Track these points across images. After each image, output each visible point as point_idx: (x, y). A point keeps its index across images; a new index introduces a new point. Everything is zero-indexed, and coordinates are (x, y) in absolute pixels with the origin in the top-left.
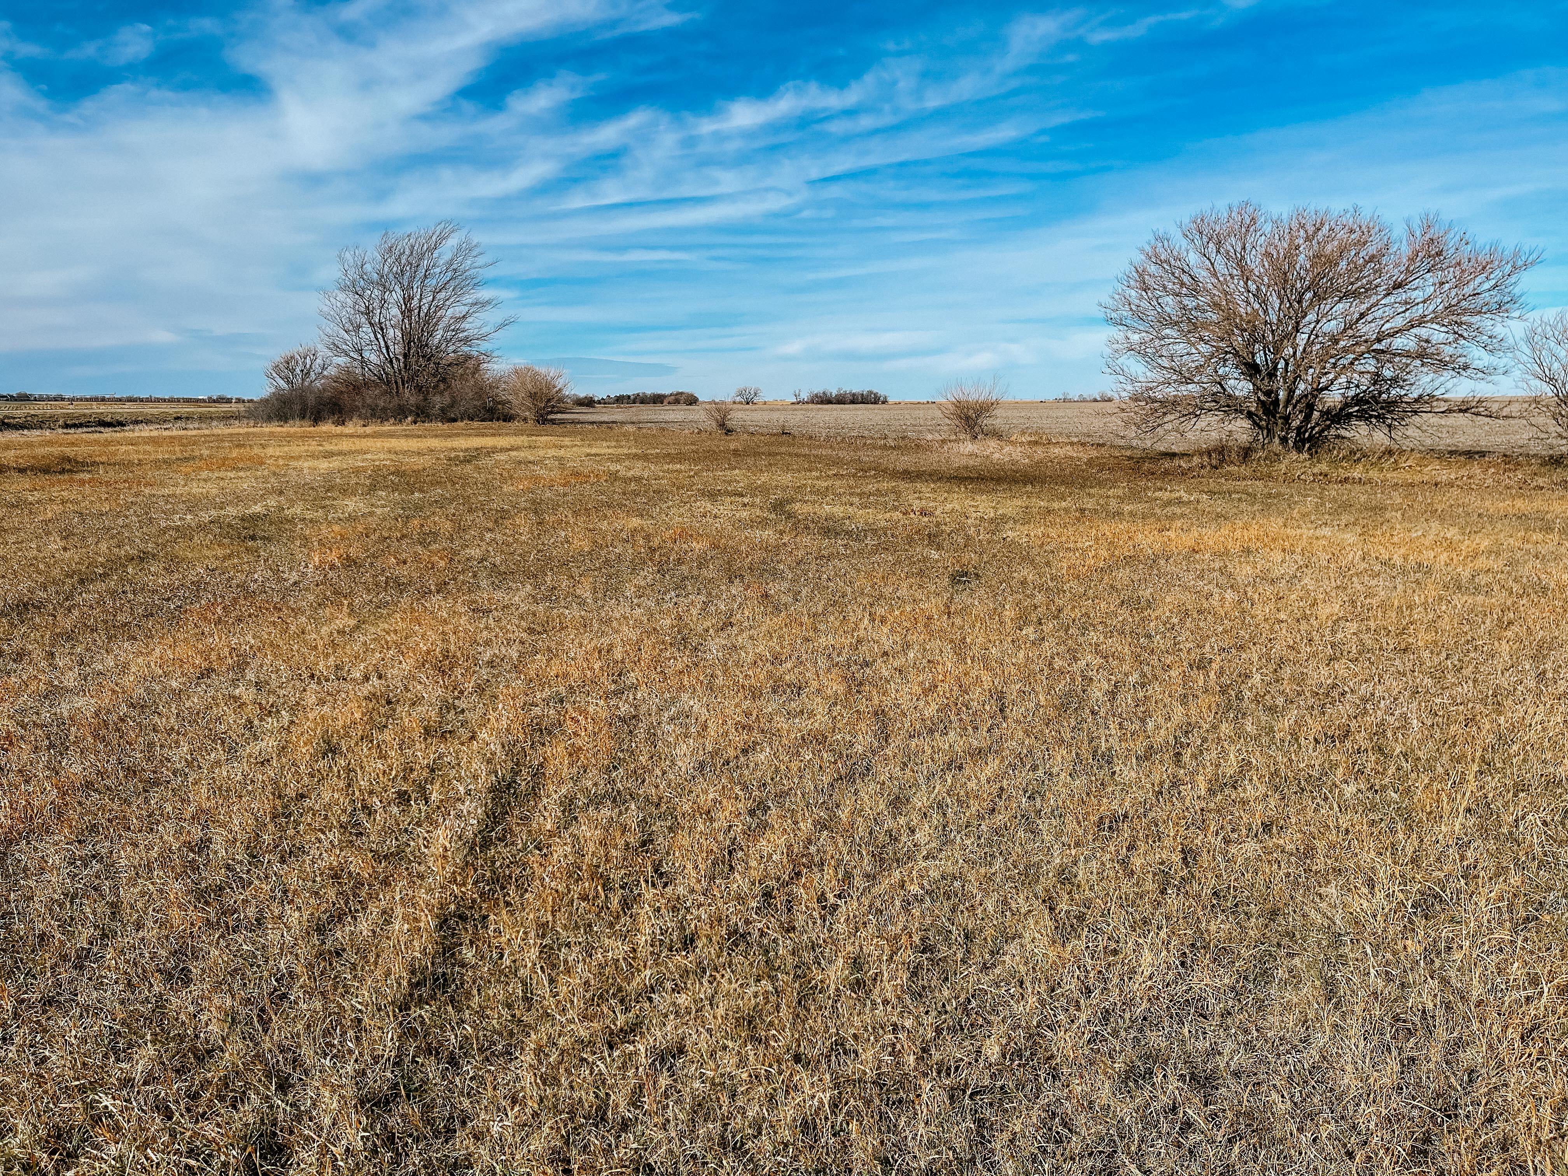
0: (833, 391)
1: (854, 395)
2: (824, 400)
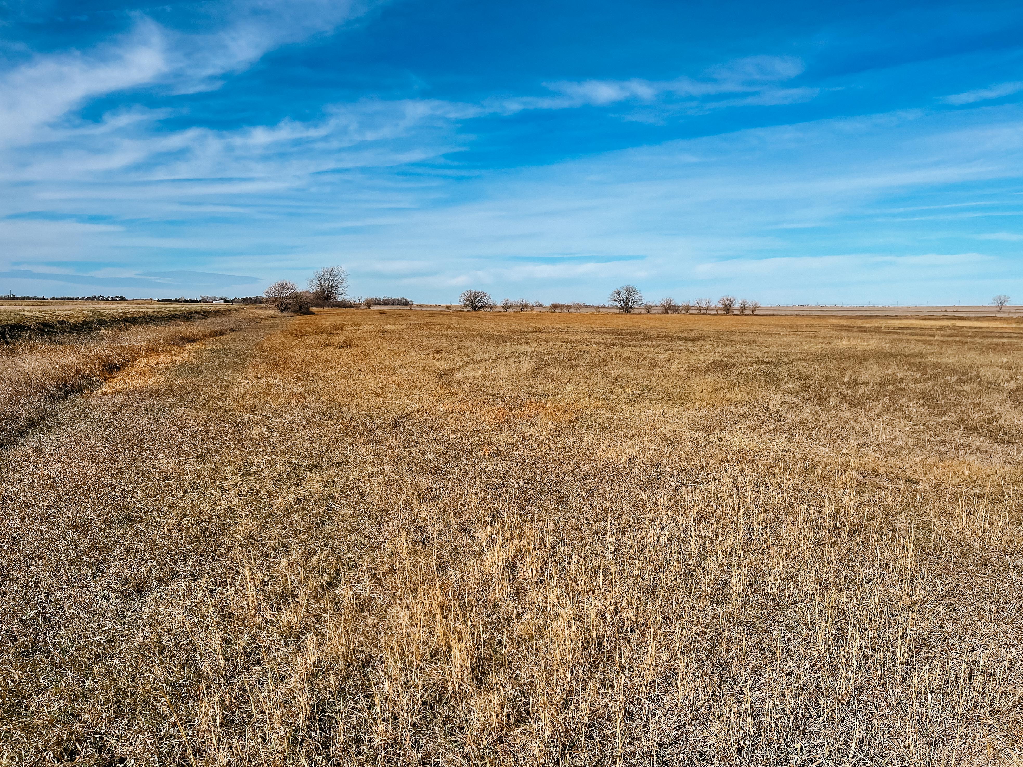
0: (381, 298)
1: (394, 300)
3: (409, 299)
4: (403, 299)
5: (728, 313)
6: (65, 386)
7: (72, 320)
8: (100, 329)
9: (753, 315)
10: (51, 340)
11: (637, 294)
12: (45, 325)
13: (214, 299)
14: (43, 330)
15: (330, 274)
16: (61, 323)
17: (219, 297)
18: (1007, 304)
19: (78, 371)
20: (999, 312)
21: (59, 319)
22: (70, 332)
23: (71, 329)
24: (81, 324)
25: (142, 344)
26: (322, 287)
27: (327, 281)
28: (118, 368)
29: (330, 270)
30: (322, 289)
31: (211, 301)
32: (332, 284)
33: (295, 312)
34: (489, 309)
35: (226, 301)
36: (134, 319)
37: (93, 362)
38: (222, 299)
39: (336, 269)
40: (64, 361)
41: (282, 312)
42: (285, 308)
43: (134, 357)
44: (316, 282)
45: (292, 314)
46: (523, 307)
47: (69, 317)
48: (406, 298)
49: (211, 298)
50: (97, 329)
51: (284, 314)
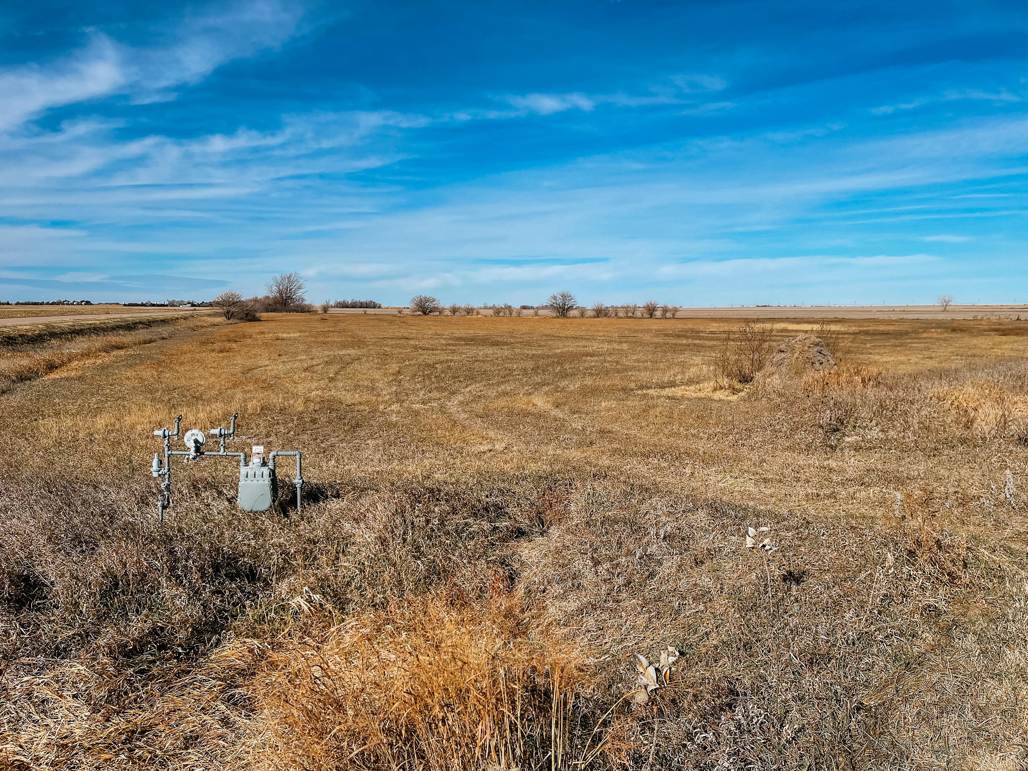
0: (349, 301)
1: (361, 303)
2: (344, 305)
3: (377, 302)
4: (371, 302)
5: (651, 317)
6: (21, 376)
7: (29, 334)
8: (50, 340)
9: (674, 318)
10: (14, 349)
11: (572, 299)
12: (9, 338)
13: (181, 303)
14: (8, 342)
15: (288, 280)
16: (21, 336)
17: (186, 301)
18: (950, 303)
19: (30, 368)
20: (945, 310)
21: (20, 333)
22: (28, 343)
23: (29, 340)
24: (37, 336)
25: (78, 351)
26: (281, 292)
27: (285, 287)
28: (56, 368)
29: (288, 276)
30: (281, 294)
31: (178, 304)
32: (291, 289)
33: (241, 319)
34: (437, 313)
35: (193, 305)
36: (81, 330)
37: (39, 364)
38: (189, 303)
39: (294, 275)
40: (22, 363)
41: (229, 319)
42: (231, 315)
43: (70, 361)
44: (275, 288)
45: (238, 321)
46: (469, 311)
47: (27, 331)
48: (374, 301)
49: (178, 302)
50: (48, 340)
51: (230, 321)
